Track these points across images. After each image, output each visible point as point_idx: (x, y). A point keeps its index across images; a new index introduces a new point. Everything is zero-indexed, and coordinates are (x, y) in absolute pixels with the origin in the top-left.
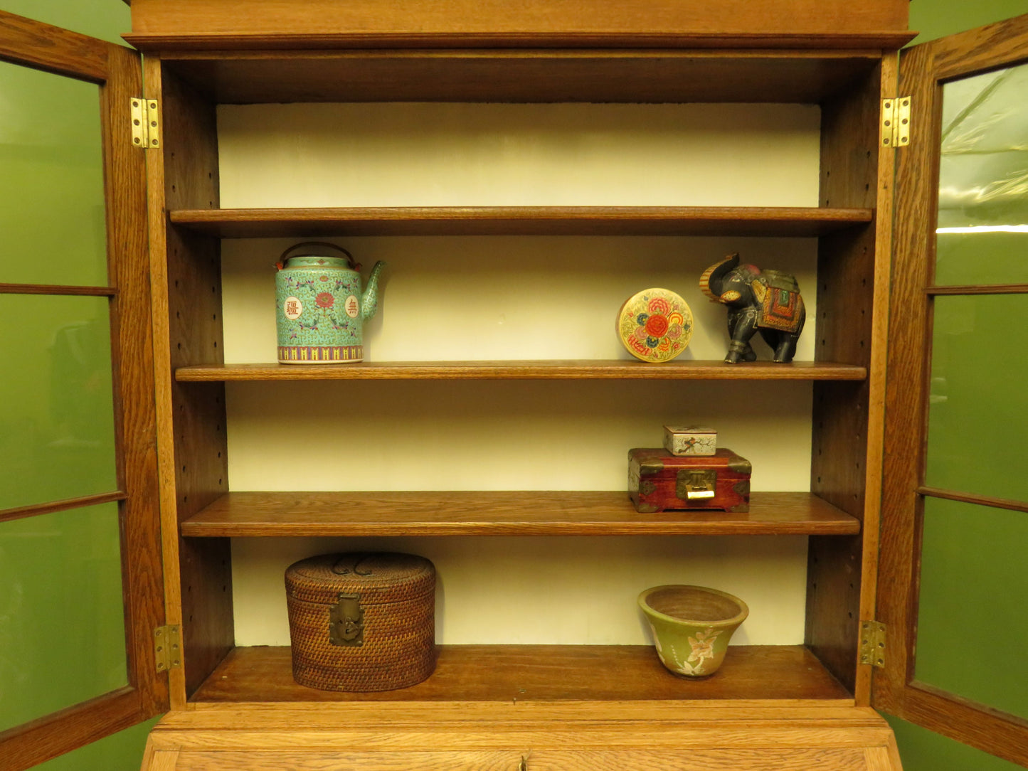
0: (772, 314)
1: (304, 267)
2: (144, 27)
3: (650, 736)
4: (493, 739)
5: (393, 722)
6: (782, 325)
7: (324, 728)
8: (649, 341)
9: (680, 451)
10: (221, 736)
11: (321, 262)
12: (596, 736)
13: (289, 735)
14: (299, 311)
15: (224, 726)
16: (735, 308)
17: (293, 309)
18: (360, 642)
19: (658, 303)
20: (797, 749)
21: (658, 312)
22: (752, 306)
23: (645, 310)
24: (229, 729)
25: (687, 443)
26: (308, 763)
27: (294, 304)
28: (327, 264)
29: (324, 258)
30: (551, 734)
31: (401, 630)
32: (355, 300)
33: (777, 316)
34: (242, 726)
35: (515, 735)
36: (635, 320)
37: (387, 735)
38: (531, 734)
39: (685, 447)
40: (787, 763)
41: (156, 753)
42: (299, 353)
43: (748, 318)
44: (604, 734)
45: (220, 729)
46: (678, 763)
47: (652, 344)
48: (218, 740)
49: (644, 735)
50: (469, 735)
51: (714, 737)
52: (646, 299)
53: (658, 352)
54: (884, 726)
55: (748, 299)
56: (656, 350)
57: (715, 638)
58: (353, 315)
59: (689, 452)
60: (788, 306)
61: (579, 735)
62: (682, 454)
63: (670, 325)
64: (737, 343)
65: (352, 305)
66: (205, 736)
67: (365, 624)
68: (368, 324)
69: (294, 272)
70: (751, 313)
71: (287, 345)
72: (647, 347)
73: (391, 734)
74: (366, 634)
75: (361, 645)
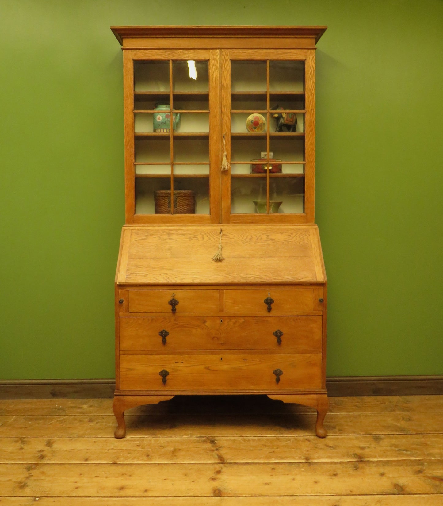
0: (287, 120)
1: (162, 108)
2: (126, 46)
6: (290, 123)
8: (254, 128)
9: (263, 157)
11: (166, 106)
13: (159, 227)
14: (161, 118)
16: (277, 119)
17: (159, 119)
18: (176, 207)
19: (257, 117)
20: (292, 229)
21: (256, 120)
22: (282, 118)
23: (253, 119)
24: (143, 226)
25: (265, 155)
26: (165, 232)
27: (160, 117)
28: (168, 107)
29: (167, 105)
31: (187, 205)
32: (175, 117)
33: (288, 121)
36: (250, 122)
39: (264, 156)
40: (289, 232)
41: (125, 231)
42: (161, 130)
43: (281, 121)
46: (261, 232)
47: (255, 128)
52: (253, 116)
53: (257, 131)
54: (316, 225)
55: (280, 116)
56: (256, 130)
57: (272, 206)
58: (174, 121)
59: (266, 158)
60: (291, 118)
62: (263, 158)
63: (260, 123)
64: (278, 128)
65: (174, 118)
67: (177, 202)
68: (178, 124)
69: (160, 109)
70: (281, 120)
71: (157, 128)
72: (253, 129)
74: (178, 205)
75: (176, 208)
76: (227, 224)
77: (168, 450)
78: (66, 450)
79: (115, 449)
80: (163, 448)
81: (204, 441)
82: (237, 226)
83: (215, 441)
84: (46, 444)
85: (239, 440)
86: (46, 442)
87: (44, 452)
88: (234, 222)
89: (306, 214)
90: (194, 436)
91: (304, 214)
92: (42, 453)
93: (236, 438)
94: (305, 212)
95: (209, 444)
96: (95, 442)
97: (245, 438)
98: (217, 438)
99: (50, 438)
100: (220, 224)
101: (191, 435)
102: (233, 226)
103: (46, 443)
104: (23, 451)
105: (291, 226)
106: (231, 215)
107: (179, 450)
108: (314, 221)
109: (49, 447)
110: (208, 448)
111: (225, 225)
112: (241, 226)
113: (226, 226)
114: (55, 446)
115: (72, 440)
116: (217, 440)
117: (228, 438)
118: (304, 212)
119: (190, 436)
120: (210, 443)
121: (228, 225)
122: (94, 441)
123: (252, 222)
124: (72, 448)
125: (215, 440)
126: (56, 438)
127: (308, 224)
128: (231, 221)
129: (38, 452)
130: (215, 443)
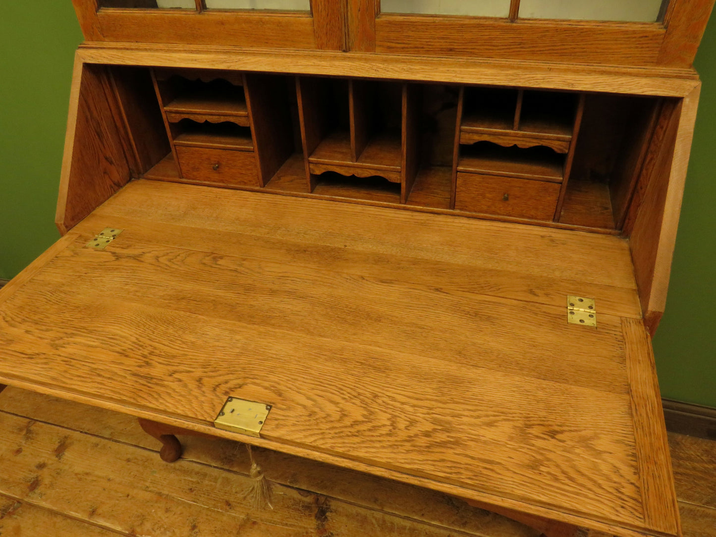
3: (453, 71)
4: (319, 66)
5: (243, 49)
7: (192, 51)
10: (122, 53)
12: (405, 68)
13: (168, 55)
15: (125, 47)
30: (367, 65)
34: (137, 47)
35: (337, 63)
37: (238, 58)
38: (350, 63)
44: (412, 67)
45: (121, 49)
48: (120, 56)
49: (448, 70)
50: (299, 62)
51: (512, 75)
54: (693, 79)
61: (390, 67)
66: (112, 53)
73: (240, 57)
76: (367, 50)
77: (234, 518)
78: (76, 474)
79: (150, 491)
80: (228, 508)
81: (307, 507)
82: (397, 61)
83: (327, 514)
84: (56, 447)
85: (374, 521)
86: (59, 442)
87: (45, 470)
88: (389, 48)
89: (666, 27)
90: (297, 486)
91: (658, 29)
92: (40, 473)
93: (368, 513)
94: (667, 18)
95: (313, 518)
96: (128, 460)
97: (387, 517)
98: (333, 505)
99: (68, 432)
100: (344, 51)
101: (290, 482)
102: (385, 61)
103: (59, 444)
104: (19, 458)
105: (590, 72)
106: (377, 20)
107: (254, 523)
108: (691, 59)
109: (57, 457)
110: (307, 533)
111: (358, 55)
112: (410, 62)
113: (360, 59)
114: (68, 455)
115: (97, 445)
116: (331, 512)
117: (354, 510)
118: (660, 18)
119: (288, 484)
120: (316, 517)
121: (368, 55)
122: (129, 456)
123: (451, 50)
124: (88, 471)
125: (328, 509)
126: (77, 435)
127: (662, 70)
128: (378, 43)
129: (35, 469)
130: (326, 518)
